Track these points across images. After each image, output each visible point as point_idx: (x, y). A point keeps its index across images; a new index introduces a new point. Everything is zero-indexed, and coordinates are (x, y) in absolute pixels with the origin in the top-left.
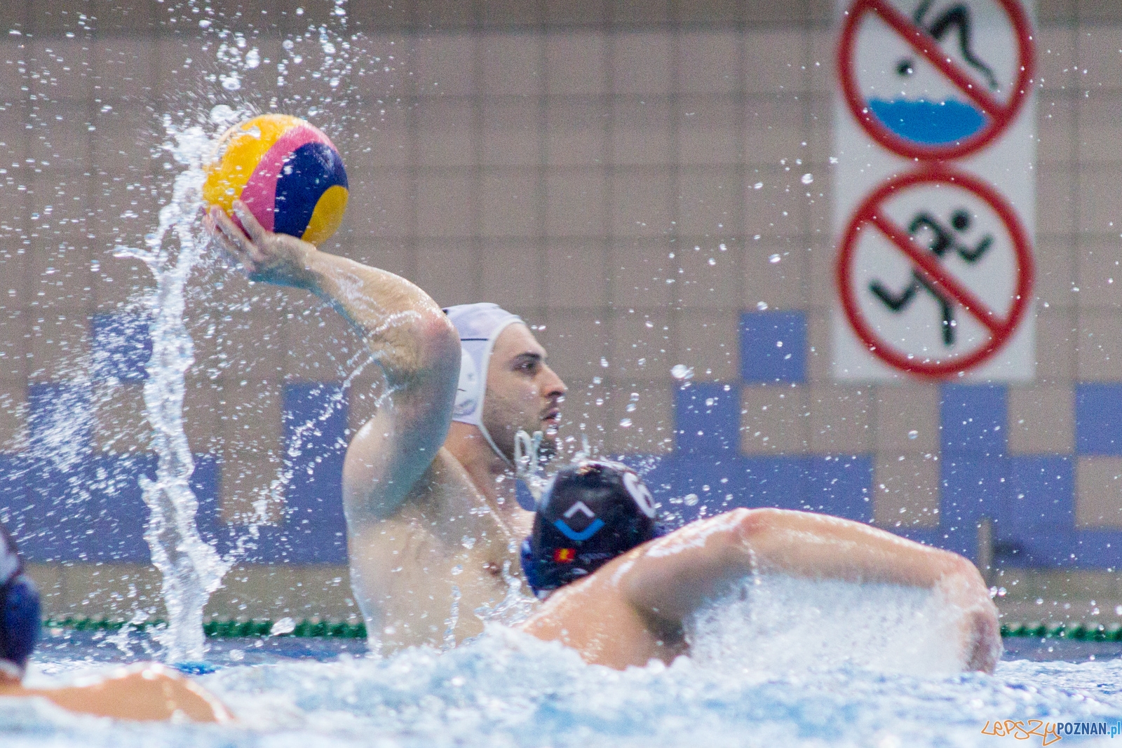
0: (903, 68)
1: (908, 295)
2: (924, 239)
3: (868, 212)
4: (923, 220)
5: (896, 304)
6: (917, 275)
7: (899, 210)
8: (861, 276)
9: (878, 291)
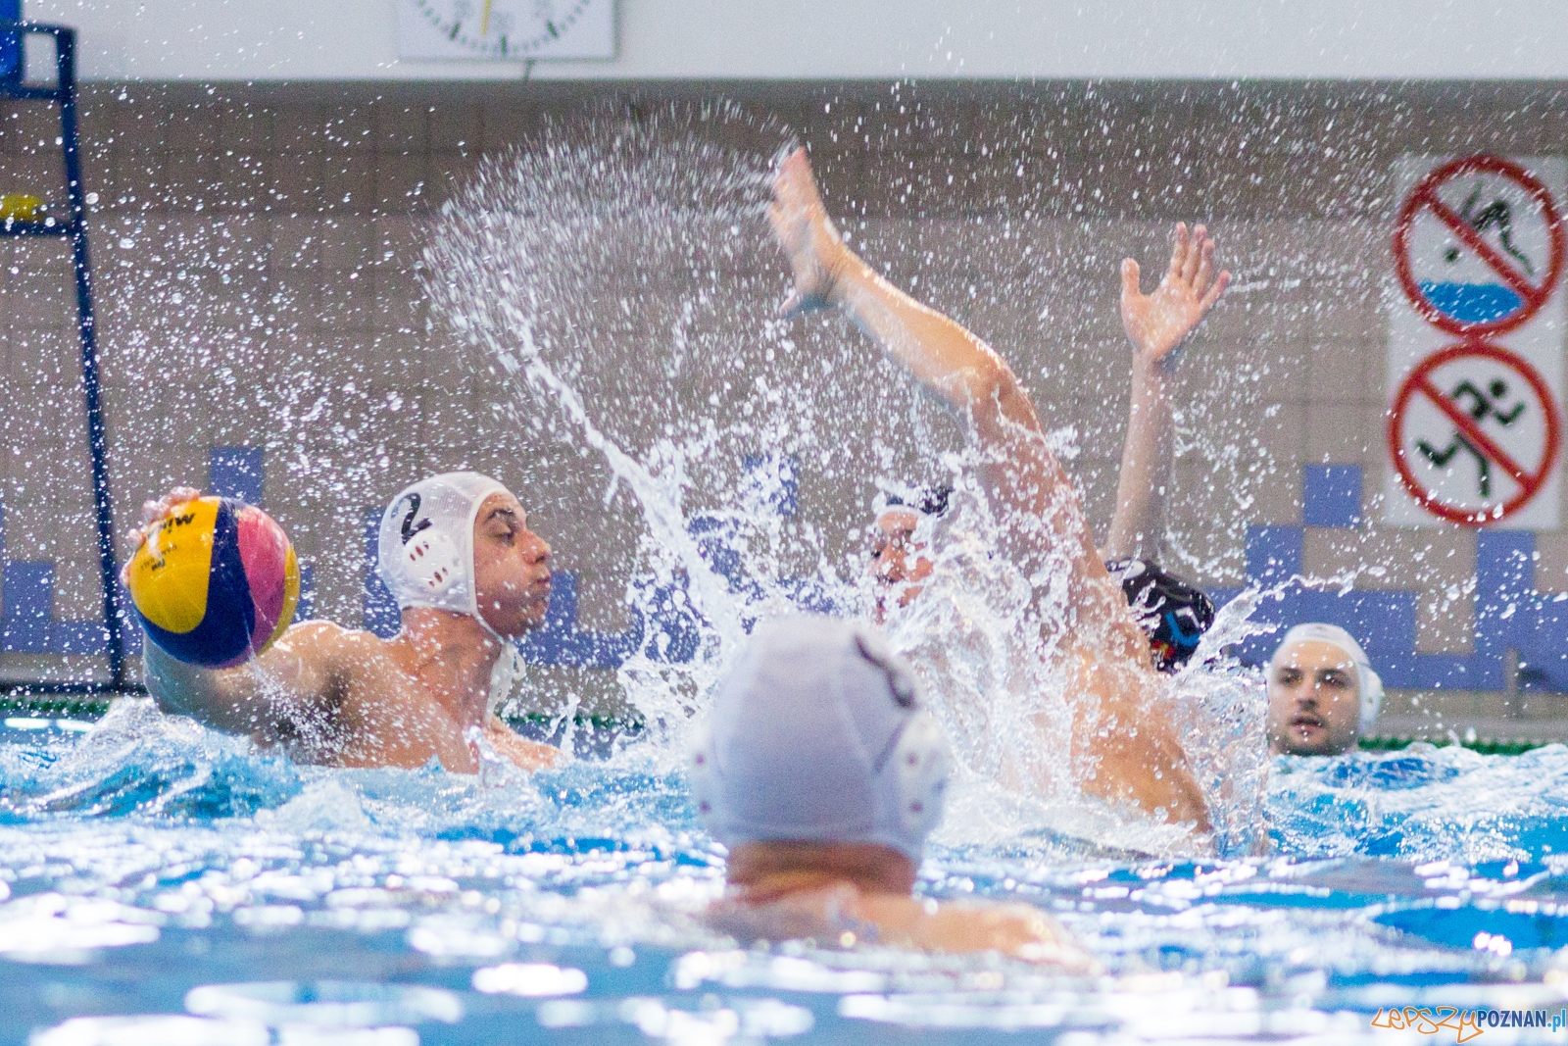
0: (1452, 256)
1: (1451, 452)
2: (1466, 404)
3: (1418, 380)
4: (1466, 388)
5: (1440, 460)
6: (1460, 437)
7: (1445, 379)
8: (1411, 435)
9: (1425, 449)
